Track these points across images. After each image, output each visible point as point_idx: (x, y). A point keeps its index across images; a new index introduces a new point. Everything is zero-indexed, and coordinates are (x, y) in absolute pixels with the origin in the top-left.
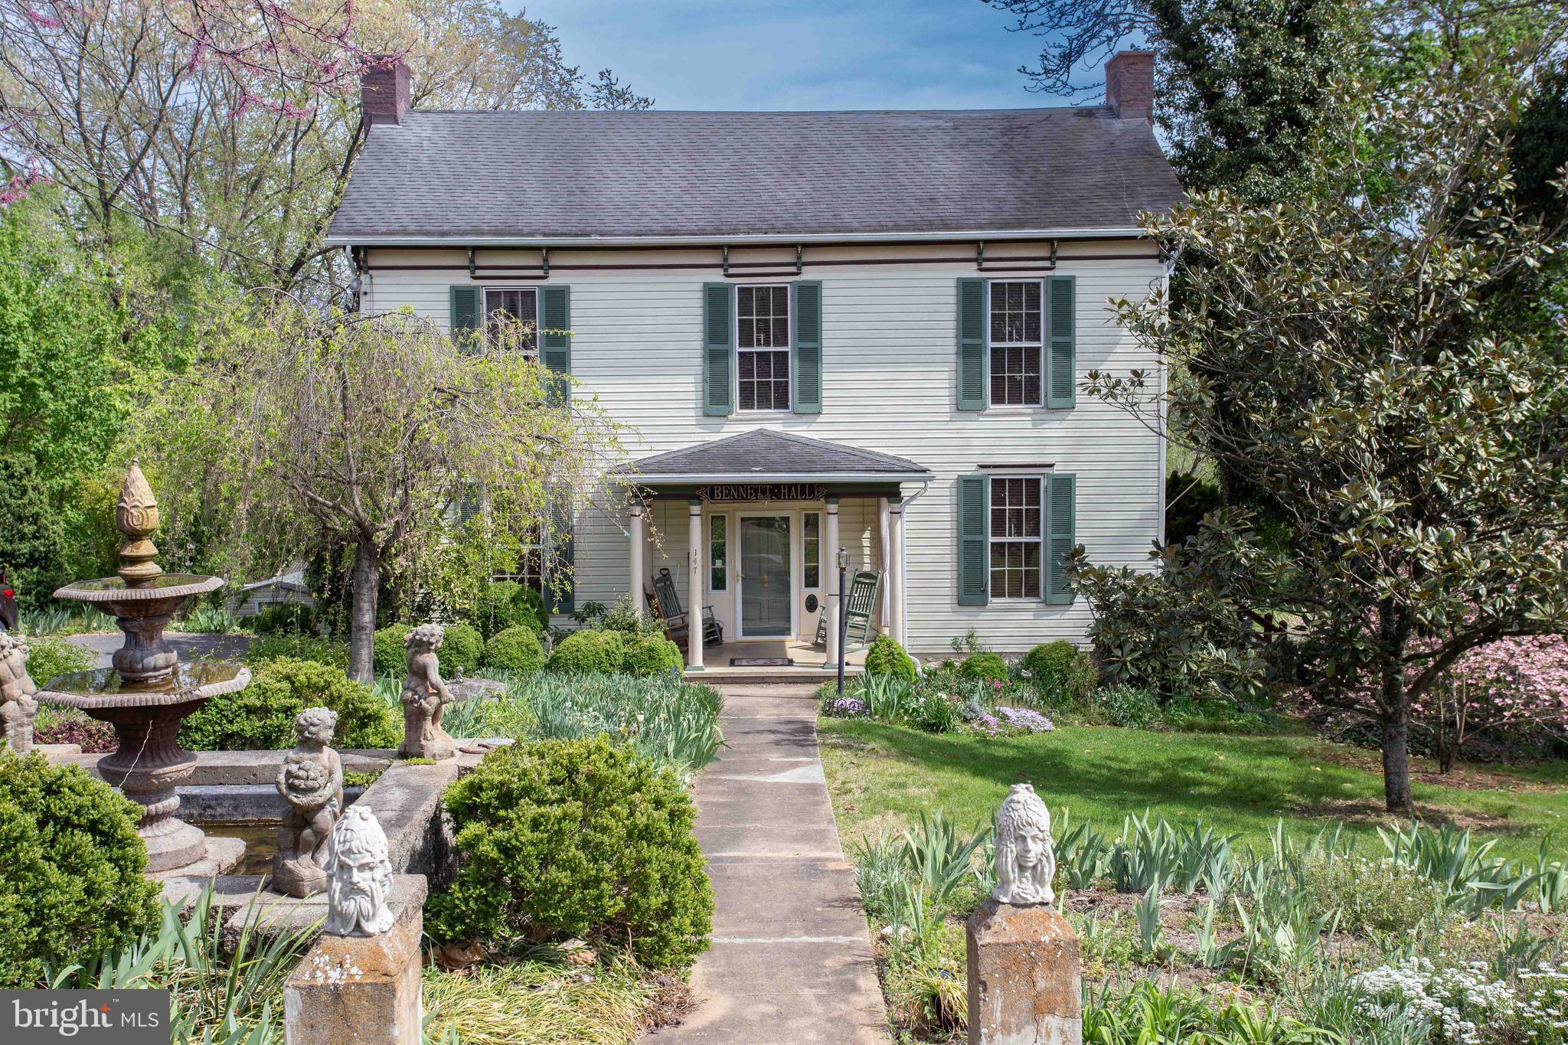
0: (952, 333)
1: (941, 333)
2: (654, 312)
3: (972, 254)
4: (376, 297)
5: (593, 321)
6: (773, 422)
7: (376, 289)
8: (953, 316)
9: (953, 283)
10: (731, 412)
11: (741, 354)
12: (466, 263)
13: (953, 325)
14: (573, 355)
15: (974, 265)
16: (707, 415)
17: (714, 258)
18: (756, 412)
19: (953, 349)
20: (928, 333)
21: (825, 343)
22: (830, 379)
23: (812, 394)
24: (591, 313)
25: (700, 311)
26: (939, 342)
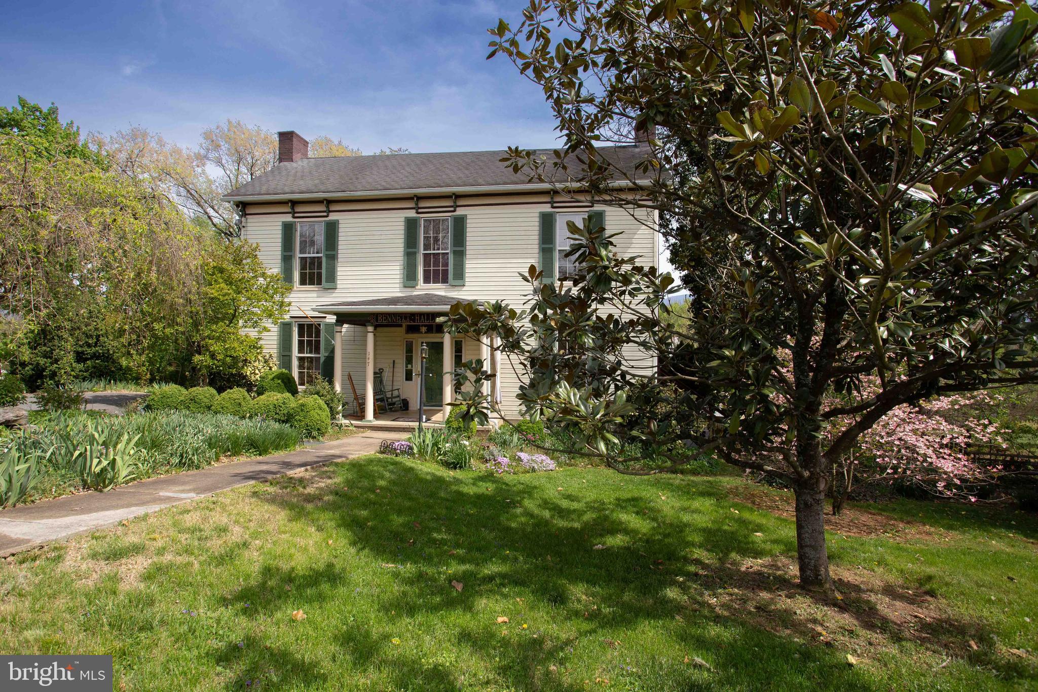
0: (537, 242)
1: (530, 242)
2: (379, 233)
3: (548, 199)
4: (249, 228)
5: (349, 238)
6: (438, 290)
7: (249, 225)
8: (537, 233)
9: (537, 215)
10: (417, 285)
11: (425, 255)
12: (290, 210)
13: (537, 237)
14: (339, 256)
15: (549, 205)
16: (405, 287)
17: (412, 205)
18: (432, 285)
19: (537, 251)
20: (523, 242)
21: (468, 248)
22: (471, 266)
23: (460, 275)
24: (350, 234)
25: (403, 232)
26: (529, 247)
